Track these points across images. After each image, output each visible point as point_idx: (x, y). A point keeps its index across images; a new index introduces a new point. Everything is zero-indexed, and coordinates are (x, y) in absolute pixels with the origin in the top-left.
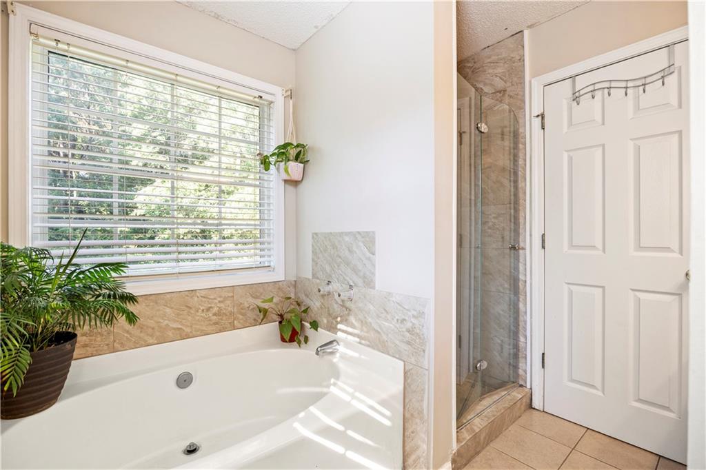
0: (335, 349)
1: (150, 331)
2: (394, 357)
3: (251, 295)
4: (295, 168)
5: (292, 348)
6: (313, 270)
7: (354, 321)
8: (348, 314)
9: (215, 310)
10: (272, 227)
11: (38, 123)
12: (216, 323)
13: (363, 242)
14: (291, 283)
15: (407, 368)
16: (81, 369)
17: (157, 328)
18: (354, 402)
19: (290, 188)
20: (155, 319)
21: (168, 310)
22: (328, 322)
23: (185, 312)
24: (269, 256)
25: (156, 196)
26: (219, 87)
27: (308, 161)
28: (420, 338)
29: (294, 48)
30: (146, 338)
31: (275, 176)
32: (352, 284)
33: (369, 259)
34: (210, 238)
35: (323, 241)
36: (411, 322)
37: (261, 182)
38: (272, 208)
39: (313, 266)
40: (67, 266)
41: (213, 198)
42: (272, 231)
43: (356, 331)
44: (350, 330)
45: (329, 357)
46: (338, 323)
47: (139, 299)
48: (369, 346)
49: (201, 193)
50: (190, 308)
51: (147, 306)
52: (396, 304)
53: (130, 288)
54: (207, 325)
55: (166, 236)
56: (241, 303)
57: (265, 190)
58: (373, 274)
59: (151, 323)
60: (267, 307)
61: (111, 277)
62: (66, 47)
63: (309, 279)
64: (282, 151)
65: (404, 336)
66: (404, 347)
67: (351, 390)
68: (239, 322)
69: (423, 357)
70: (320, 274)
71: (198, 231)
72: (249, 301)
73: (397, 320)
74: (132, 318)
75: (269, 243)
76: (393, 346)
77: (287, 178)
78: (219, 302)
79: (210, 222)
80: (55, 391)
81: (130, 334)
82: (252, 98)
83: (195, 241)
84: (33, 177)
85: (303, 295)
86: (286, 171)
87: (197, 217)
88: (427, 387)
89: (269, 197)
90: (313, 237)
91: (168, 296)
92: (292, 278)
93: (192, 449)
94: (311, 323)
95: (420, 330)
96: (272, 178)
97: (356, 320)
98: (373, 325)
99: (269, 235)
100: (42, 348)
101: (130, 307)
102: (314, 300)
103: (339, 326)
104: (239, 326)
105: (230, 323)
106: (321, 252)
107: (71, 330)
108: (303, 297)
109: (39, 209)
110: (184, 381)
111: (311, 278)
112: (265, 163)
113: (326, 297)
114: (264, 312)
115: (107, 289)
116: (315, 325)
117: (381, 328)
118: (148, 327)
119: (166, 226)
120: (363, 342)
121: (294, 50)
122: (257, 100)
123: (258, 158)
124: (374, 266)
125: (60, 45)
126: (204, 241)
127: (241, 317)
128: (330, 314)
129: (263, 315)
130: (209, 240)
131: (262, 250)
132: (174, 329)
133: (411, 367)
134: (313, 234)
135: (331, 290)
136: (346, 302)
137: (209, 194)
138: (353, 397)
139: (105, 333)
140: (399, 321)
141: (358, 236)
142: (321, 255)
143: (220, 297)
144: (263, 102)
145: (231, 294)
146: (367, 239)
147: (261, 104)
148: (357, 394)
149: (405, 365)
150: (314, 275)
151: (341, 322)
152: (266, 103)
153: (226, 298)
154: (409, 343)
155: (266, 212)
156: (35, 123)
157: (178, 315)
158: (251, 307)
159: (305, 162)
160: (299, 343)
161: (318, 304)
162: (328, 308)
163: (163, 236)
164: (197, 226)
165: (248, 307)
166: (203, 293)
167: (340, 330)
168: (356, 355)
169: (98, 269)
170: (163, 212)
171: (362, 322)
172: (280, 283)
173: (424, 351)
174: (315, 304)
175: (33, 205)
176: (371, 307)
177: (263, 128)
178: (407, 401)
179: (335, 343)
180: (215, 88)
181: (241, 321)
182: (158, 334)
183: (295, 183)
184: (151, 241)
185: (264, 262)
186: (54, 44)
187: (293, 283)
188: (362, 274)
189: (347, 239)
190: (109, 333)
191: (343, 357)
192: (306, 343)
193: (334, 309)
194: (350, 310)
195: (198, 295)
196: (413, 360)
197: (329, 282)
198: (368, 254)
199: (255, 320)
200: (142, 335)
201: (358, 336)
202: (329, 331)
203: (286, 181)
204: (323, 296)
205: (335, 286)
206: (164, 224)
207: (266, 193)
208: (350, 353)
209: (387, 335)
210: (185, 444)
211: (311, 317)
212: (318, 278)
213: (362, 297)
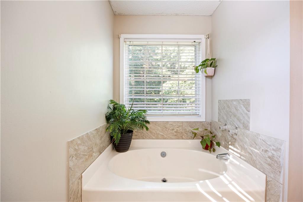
0: (228, 158)
1: (153, 134)
2: (260, 170)
3: (190, 126)
4: (210, 70)
5: (206, 152)
6: (218, 118)
7: (237, 146)
8: (235, 142)
9: (175, 130)
10: (200, 97)
11: (127, 68)
12: (175, 135)
13: (243, 105)
14: (209, 123)
15: (268, 179)
16: (134, 142)
17: (155, 133)
18: (230, 186)
19: (209, 80)
20: (155, 130)
21: (159, 128)
22: (225, 144)
23: (165, 129)
24: (199, 110)
25: (167, 87)
26: (178, 42)
27: (217, 66)
28: (277, 164)
29: (210, 15)
30: (152, 136)
31: (201, 75)
32: (237, 127)
33: (247, 114)
34: (186, 102)
35: (223, 104)
36: (272, 153)
37: (196, 78)
38: (200, 89)
39: (218, 116)
40: (130, 110)
41: (187, 86)
42: (200, 99)
43: (239, 151)
44: (235, 149)
45: (224, 161)
46: (229, 145)
47: (150, 123)
48: (245, 161)
49: (183, 84)
50: (167, 128)
51: (153, 125)
52: (262, 140)
53: (148, 119)
54: (173, 136)
55: (170, 101)
56: (186, 129)
57: (198, 81)
58: (249, 122)
59: (154, 131)
60: (196, 132)
61: (143, 114)
62: (132, 43)
63: (216, 122)
64: (204, 63)
65: (266, 160)
66: (266, 166)
67: (230, 180)
68: (185, 137)
69: (280, 175)
70: (221, 120)
71: (181, 99)
72: (189, 129)
73: (263, 150)
74: (147, 129)
75: (199, 105)
76: (259, 164)
77: (207, 75)
78: (177, 127)
79: (186, 96)
80: (128, 147)
81: (148, 134)
82: (191, 43)
83: (180, 103)
84: (125, 84)
85: (214, 129)
86: (206, 72)
87: (181, 94)
88: (281, 195)
89: (199, 84)
90: (219, 102)
91: (159, 123)
92: (209, 121)
93: (164, 180)
94: (216, 143)
95: (277, 158)
96: (200, 76)
97: (238, 146)
98: (248, 150)
99: (199, 101)
100: (125, 134)
101: (148, 125)
102: (218, 132)
103: (230, 147)
104: (185, 138)
105: (181, 136)
106: (222, 109)
107: (132, 130)
108: (214, 130)
109: (127, 93)
110: (163, 155)
111: (217, 121)
112: (197, 70)
113: (224, 132)
114: (195, 134)
115: (142, 118)
116: (219, 144)
117: (252, 152)
118: (153, 133)
119: (170, 98)
120: (242, 157)
121: (211, 15)
122: (193, 43)
123: (193, 68)
124: (249, 118)
125: (131, 43)
126: (183, 103)
127: (185, 135)
128: (226, 140)
129: (195, 136)
130: (185, 103)
131: (196, 107)
132: (161, 135)
133: (271, 179)
134: (219, 100)
135: (227, 128)
136: (234, 135)
137: (186, 84)
138: (230, 183)
139: (141, 133)
140: (264, 151)
141: (241, 102)
142: (222, 111)
143: (177, 125)
144: (196, 43)
145: (181, 125)
146: (246, 103)
147: (196, 44)
148: (233, 182)
149: (266, 177)
150: (219, 120)
151: (231, 145)
152: (198, 43)
153: (179, 126)
154: (270, 165)
155: (198, 91)
156: (126, 68)
157: (162, 130)
158: (190, 131)
159: (215, 67)
160: (210, 151)
161: (220, 134)
162: (225, 137)
163: (169, 101)
164: (181, 98)
165: (189, 131)
166: (171, 123)
167: (231, 149)
168: (238, 163)
169: (139, 111)
170: (169, 93)
171: (242, 147)
172: (203, 123)
173: (280, 172)
174: (219, 134)
175: (125, 92)
176: (247, 140)
177: (197, 55)
178: (268, 198)
179: (227, 155)
180: (176, 43)
181: (186, 136)
182: (156, 136)
183: (211, 77)
184: (166, 103)
185: (197, 113)
186: (129, 43)
187: (210, 123)
188: (242, 122)
189: (235, 103)
190: (142, 133)
191: (231, 163)
192: (214, 152)
193: (228, 138)
194: (236, 140)
195: (169, 123)
196: (272, 176)
197: (226, 125)
198: (246, 111)
199: (191, 137)
200: (151, 135)
201: (240, 154)
202: (225, 148)
203: (206, 77)
204: (223, 131)
205: (228, 127)
206: (169, 97)
207: (198, 83)
208: (235, 161)
209: (256, 157)
210: (162, 178)
211: (217, 140)
212: (221, 122)
213: (242, 134)
